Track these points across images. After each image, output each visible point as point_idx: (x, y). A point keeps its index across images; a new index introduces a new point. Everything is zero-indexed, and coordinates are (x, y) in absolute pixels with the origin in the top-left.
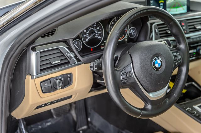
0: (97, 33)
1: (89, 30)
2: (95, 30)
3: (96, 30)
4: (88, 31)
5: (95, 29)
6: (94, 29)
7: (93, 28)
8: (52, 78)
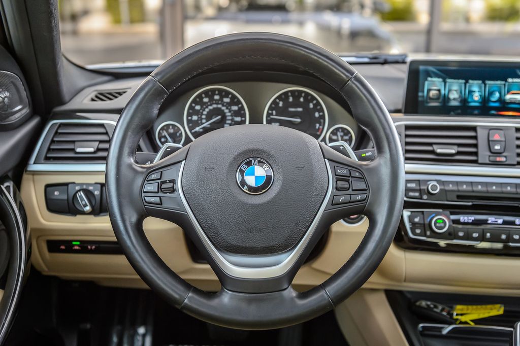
0: (230, 118)
1: (211, 108)
2: (226, 111)
3: (230, 112)
4: (207, 110)
5: (227, 108)
6: (224, 108)
7: (220, 106)
8: (74, 183)
